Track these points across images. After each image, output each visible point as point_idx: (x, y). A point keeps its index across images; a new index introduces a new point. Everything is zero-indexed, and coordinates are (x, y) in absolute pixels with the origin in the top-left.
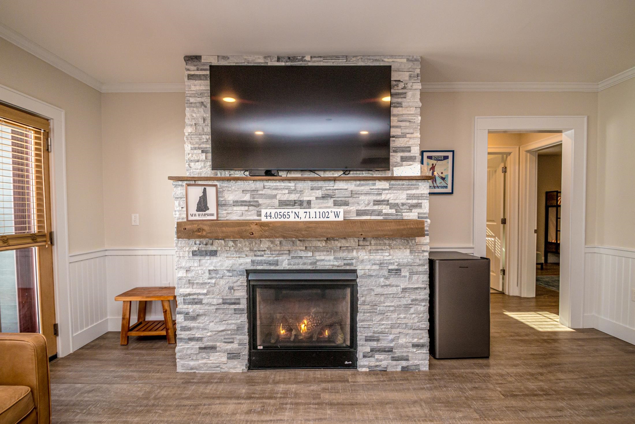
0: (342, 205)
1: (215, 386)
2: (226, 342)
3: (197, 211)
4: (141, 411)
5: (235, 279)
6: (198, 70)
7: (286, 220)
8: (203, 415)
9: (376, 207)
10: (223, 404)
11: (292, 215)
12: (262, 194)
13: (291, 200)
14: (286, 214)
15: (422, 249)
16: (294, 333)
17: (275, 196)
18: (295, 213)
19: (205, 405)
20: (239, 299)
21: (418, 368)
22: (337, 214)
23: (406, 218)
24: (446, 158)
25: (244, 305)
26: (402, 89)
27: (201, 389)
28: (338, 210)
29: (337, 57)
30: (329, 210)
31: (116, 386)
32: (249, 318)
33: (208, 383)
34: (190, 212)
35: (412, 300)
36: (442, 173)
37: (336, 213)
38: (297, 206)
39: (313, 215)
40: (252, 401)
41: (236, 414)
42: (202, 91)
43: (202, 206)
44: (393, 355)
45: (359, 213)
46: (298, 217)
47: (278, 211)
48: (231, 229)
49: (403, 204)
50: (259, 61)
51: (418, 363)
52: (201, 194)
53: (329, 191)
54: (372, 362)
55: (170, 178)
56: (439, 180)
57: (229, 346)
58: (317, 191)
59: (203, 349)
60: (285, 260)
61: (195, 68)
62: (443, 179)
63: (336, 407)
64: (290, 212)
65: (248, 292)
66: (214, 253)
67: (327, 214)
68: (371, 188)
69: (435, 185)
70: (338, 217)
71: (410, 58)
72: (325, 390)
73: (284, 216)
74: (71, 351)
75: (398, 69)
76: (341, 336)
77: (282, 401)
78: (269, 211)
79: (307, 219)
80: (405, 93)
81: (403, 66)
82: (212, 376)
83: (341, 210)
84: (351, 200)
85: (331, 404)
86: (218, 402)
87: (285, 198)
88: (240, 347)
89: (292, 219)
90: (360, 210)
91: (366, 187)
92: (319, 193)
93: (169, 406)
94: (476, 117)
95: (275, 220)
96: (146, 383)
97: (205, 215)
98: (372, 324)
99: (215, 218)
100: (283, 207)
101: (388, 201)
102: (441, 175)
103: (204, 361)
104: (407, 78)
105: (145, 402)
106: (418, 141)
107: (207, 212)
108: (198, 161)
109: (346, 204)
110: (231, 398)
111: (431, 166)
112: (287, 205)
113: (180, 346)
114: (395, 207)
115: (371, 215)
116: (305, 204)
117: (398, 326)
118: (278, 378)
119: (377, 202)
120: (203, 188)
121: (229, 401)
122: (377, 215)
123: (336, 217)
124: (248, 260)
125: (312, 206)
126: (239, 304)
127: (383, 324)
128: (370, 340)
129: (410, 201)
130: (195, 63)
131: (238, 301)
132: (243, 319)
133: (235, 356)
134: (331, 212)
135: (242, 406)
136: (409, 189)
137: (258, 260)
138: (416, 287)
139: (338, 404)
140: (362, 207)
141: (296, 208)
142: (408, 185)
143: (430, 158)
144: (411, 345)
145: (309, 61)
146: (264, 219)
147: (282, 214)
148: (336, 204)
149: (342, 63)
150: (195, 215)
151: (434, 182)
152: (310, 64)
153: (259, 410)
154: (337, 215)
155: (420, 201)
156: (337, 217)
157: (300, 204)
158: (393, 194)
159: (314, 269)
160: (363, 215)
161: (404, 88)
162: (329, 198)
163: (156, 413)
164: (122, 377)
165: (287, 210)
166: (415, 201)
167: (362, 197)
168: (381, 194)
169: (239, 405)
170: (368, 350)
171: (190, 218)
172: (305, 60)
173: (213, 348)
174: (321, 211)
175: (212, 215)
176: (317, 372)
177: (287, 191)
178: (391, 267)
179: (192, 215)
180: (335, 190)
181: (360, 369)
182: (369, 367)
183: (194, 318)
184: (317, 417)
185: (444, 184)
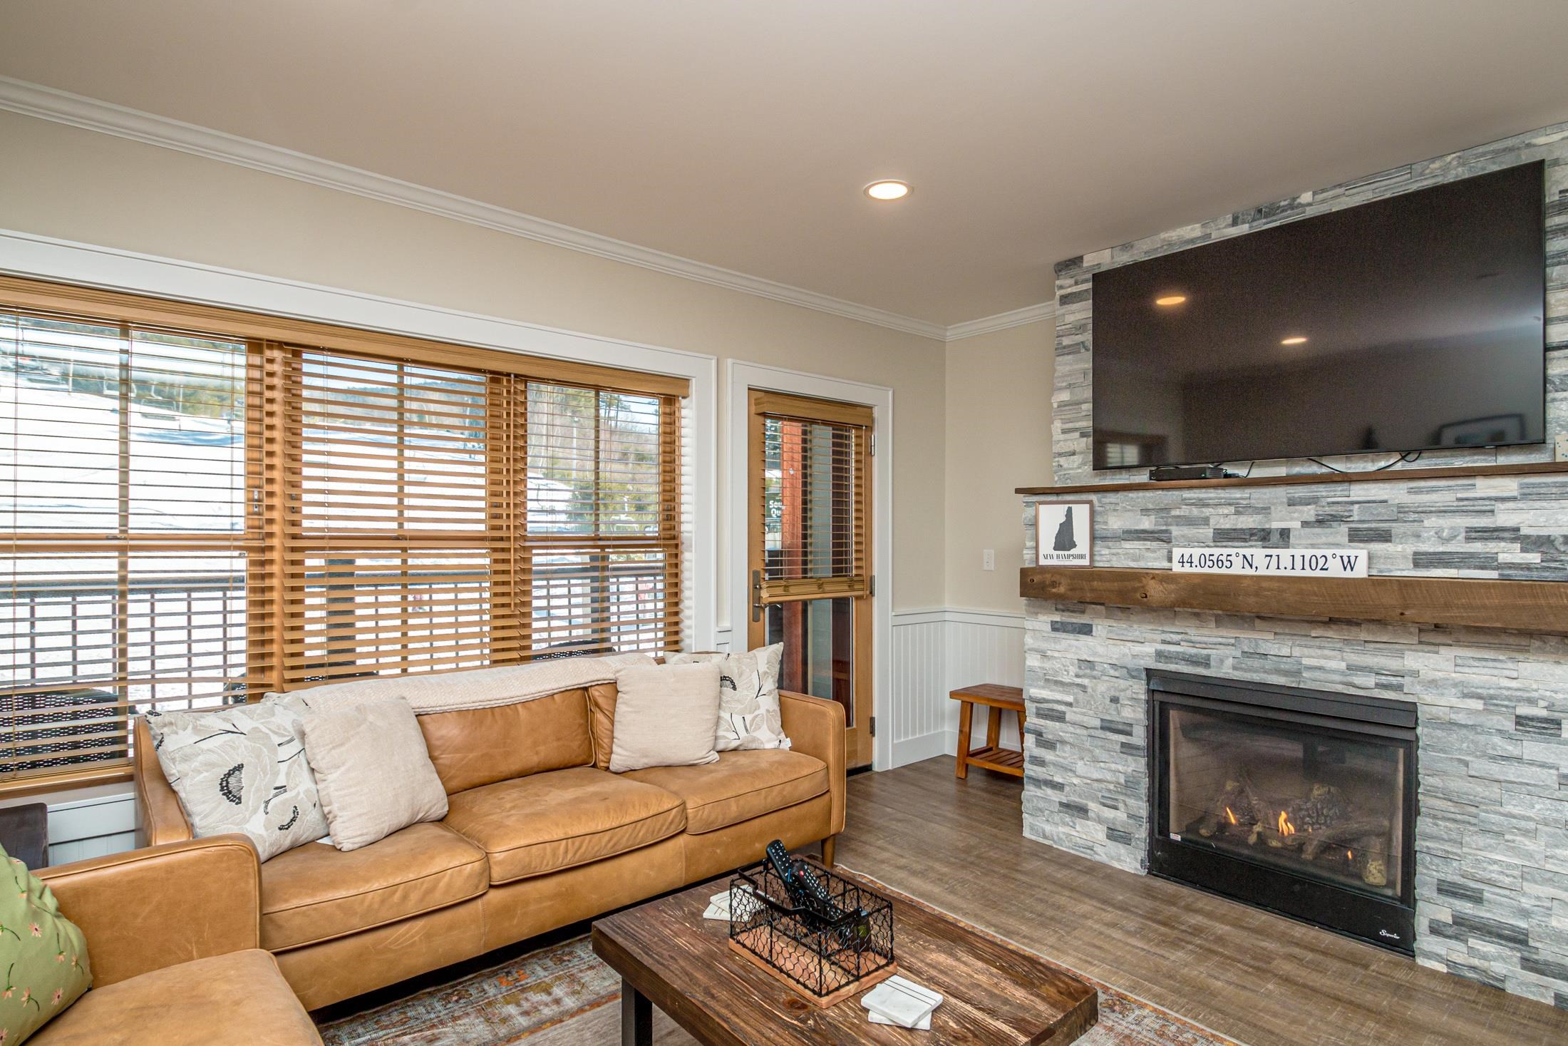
0: (1372, 541)
1: (1074, 874)
2: (1105, 805)
3: (1055, 549)
4: (954, 864)
5: (1123, 684)
6: (1076, 283)
7: (1224, 571)
8: (1037, 899)
9: (1477, 547)
10: (1075, 899)
11: (1238, 562)
12: (1179, 517)
13: (1242, 529)
14: (1223, 558)
16: (1258, 828)
17: (1206, 521)
18: (1244, 556)
19: (1045, 889)
20: (1131, 725)
22: (1349, 562)
25: (1139, 737)
27: (1050, 869)
28: (1352, 553)
30: (1329, 553)
31: (933, 825)
32: (1150, 766)
33: (1065, 866)
34: (1042, 552)
37: (1346, 560)
38: (1256, 541)
39: (1285, 561)
40: (1125, 914)
41: (1087, 918)
42: (1083, 322)
43: (1064, 540)
44: (1526, 954)
45: (1420, 560)
46: (1251, 566)
47: (1207, 551)
48: (1108, 585)
49: (1567, 539)
52: (1063, 519)
53: (1335, 508)
54: (1457, 952)
55: (1018, 491)
57: (1108, 813)
58: (1306, 508)
59: (1066, 806)
60: (1227, 657)
61: (1071, 281)
63: (1294, 988)
64: (1234, 555)
65: (1150, 713)
66: (1086, 630)
67: (1321, 561)
68: (1459, 495)
70: (1352, 569)
72: (1290, 957)
73: (1220, 563)
74: (890, 768)
76: (1375, 864)
77: (1181, 936)
78: (1187, 552)
79: (1272, 572)
82: (1077, 859)
83: (1360, 553)
84: (1397, 528)
85: (1286, 980)
86: (1067, 893)
87: (1227, 524)
88: (1131, 821)
89: (1237, 569)
90: (1426, 554)
91: (1444, 494)
92: (1310, 512)
93: (994, 871)
95: (1199, 570)
96: (973, 835)
97: (1069, 556)
98: (1459, 851)
99: (1086, 562)
100: (1224, 544)
101: (1518, 529)
103: (1066, 830)
105: (963, 856)
107: (1073, 551)
108: (1074, 454)
109: (1385, 537)
110: (1091, 897)
112: (1233, 539)
113: (1029, 792)
114: (1539, 547)
115: (1458, 568)
116: (1275, 538)
117: (1550, 880)
118: (1200, 905)
119: (1476, 534)
120: (1067, 506)
121: (1087, 900)
122: (1476, 567)
123: (1345, 569)
124: (1150, 649)
125: (1292, 540)
126: (1130, 734)
127: (1496, 862)
128: (1454, 895)
130: (1072, 272)
131: (1128, 728)
132: (1137, 766)
133: (1122, 837)
134: (1334, 556)
135: (1104, 914)
137: (1169, 652)
139: (1304, 986)
140: (1429, 546)
141: (1251, 546)
145: (1310, 204)
146: (1177, 568)
147: (1214, 558)
148: (1356, 536)
150: (1052, 557)
153: (1132, 929)
154: (1349, 564)
156: (1349, 567)
157: (1263, 536)
158: (1532, 512)
159: (1293, 685)
160: (1435, 567)
162: (1334, 524)
163: (972, 872)
164: (945, 817)
165: (1226, 551)
167: (1431, 522)
168: (1492, 511)
169: (1100, 911)
170: (1445, 916)
171: (1043, 562)
172: (1300, 204)
173: (1082, 811)
174: (1308, 553)
175: (1082, 557)
176: (1298, 928)
177: (1232, 509)
178: (1523, 710)
179: (1046, 557)
180: (1353, 503)
181: (1420, 961)
182: (1448, 963)
183: (1050, 745)
184: (1240, 983)
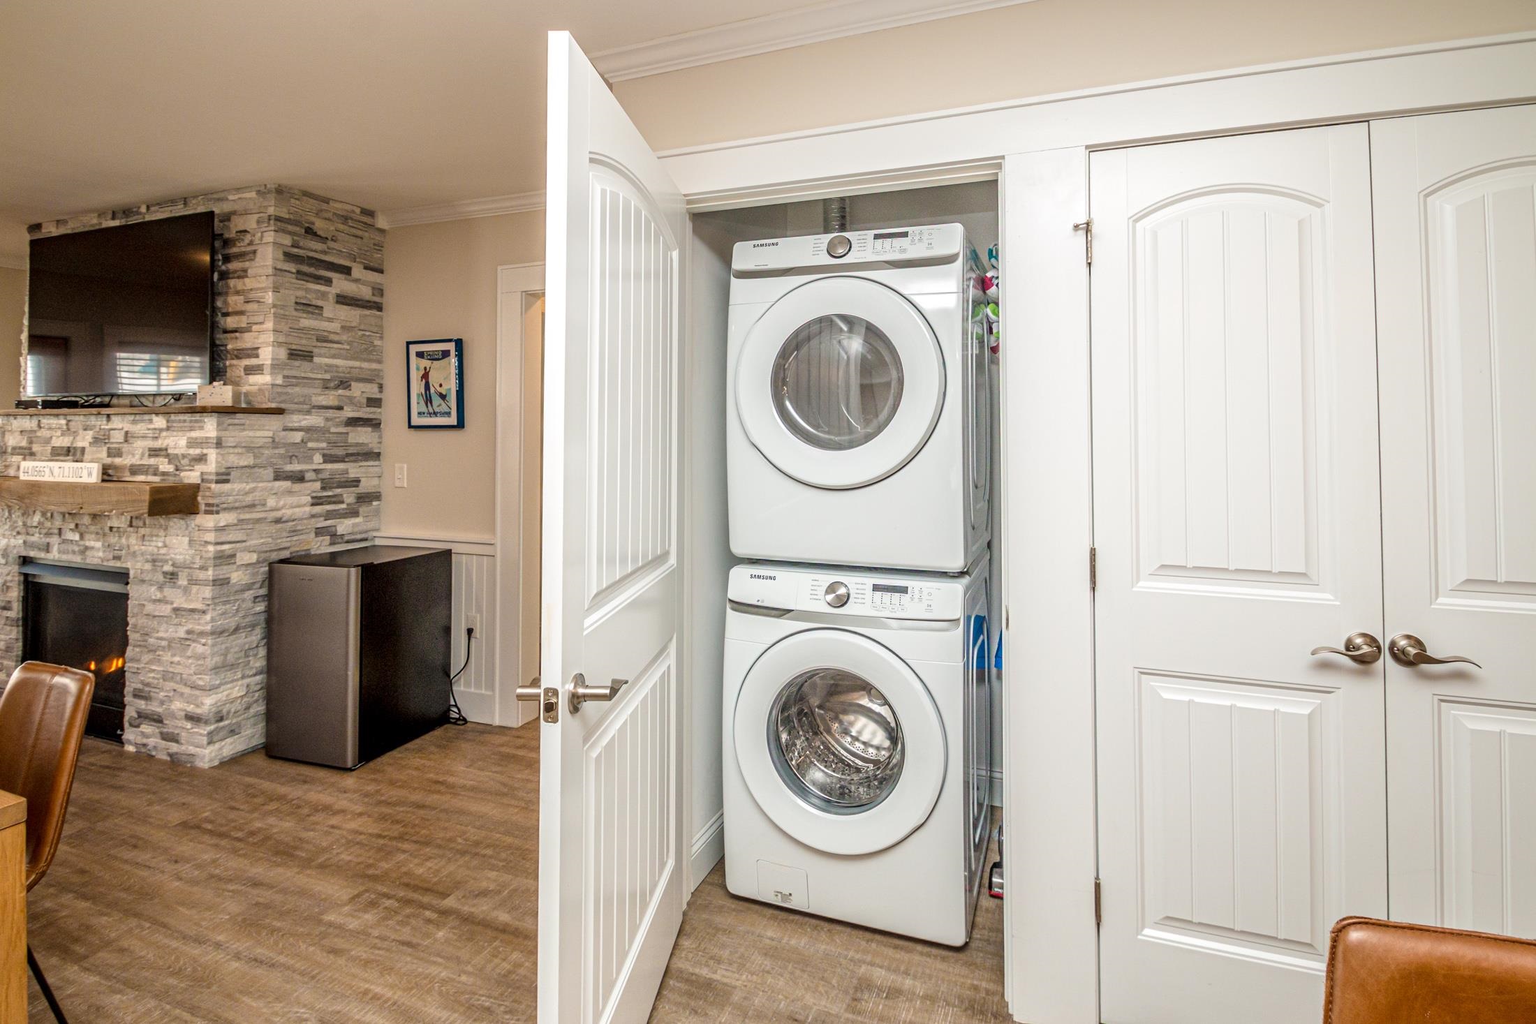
7: (42, 479)
9: (152, 461)
11: (56, 471)
12: (38, 437)
13: (64, 447)
14: (42, 469)
15: (205, 539)
18: (51, 468)
21: (191, 760)
22: (91, 471)
23: (186, 481)
24: (446, 354)
25: (15, 611)
26: (249, 244)
28: (92, 465)
29: (173, 202)
35: (189, 632)
36: (441, 385)
37: (89, 470)
39: (67, 472)
44: (162, 730)
45: (133, 469)
46: (53, 475)
47: (35, 464)
49: (184, 456)
50: (92, 222)
51: (192, 752)
54: (139, 737)
56: (436, 400)
58: (91, 433)
60: (56, 545)
62: (443, 397)
64: (46, 467)
65: (25, 591)
67: (81, 471)
68: (147, 426)
69: (431, 411)
70: (91, 477)
71: (262, 189)
73: (40, 473)
75: (245, 210)
78: (26, 464)
79: (62, 479)
80: (255, 252)
81: (251, 206)
87: (58, 443)
89: (47, 478)
90: (135, 465)
94: (499, 268)
95: (31, 478)
98: (141, 667)
101: (166, 450)
102: (439, 389)
104: (254, 225)
106: (270, 337)
109: (120, 454)
111: (423, 372)
114: (174, 461)
115: (147, 475)
117: (172, 678)
119: (155, 452)
122: (152, 475)
123: (89, 477)
124: (21, 540)
126: (10, 609)
127: (154, 670)
128: (140, 697)
129: (192, 451)
131: (9, 605)
134: (85, 467)
136: (192, 429)
137: (30, 542)
138: (191, 607)
140: (136, 460)
142: (191, 421)
143: (420, 355)
144: (183, 714)
145: (145, 214)
147: (38, 469)
149: (179, 211)
151: (429, 404)
152: (148, 218)
154: (90, 473)
155: (205, 451)
157: (73, 453)
158: (171, 439)
160: (138, 474)
161: (251, 243)
162: (102, 444)
166: (198, 451)
167: (137, 443)
168: (158, 437)
170: (136, 713)
177: (60, 433)
178: (165, 568)
180: (110, 430)
181: (125, 747)
182: (137, 745)
185: (444, 408)
